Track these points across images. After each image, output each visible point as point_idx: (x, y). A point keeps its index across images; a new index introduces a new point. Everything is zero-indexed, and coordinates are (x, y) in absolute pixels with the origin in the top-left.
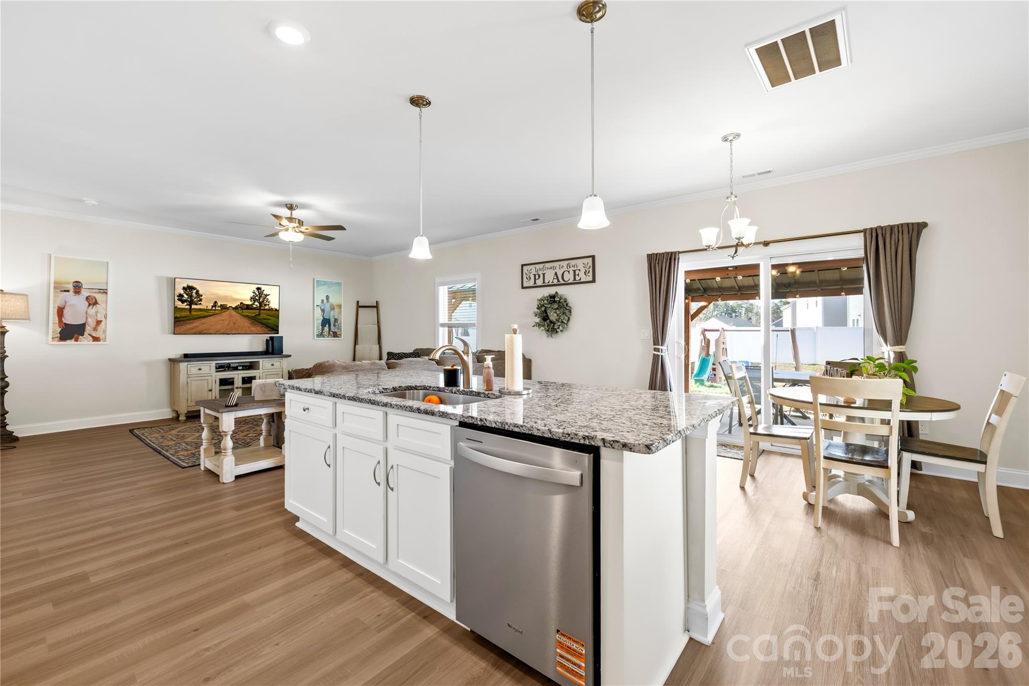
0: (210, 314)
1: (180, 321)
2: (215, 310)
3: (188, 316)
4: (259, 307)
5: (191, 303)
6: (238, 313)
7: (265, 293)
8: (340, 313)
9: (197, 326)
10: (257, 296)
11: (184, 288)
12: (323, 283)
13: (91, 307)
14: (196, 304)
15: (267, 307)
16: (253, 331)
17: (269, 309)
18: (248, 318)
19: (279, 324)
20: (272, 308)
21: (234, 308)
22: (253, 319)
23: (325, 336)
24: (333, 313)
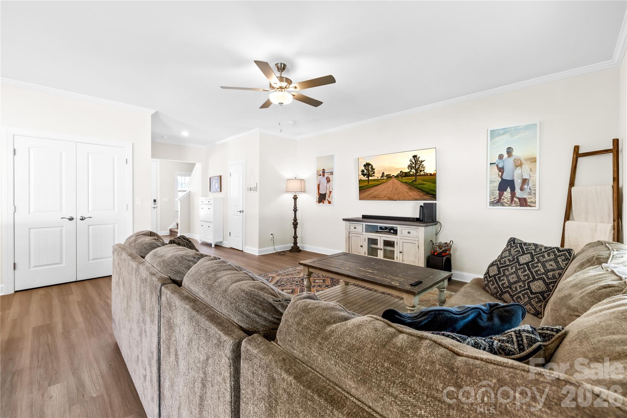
0: (380, 183)
1: (363, 189)
2: (383, 179)
3: (367, 186)
4: (416, 173)
5: (369, 176)
6: (399, 180)
7: (420, 159)
9: (373, 193)
10: (413, 163)
11: (365, 166)
13: (328, 183)
14: (372, 176)
15: (422, 173)
16: (411, 196)
17: (424, 174)
18: (407, 185)
19: (436, 189)
20: (428, 173)
21: (396, 177)
22: (411, 185)
23: (506, 205)
24: (520, 171)
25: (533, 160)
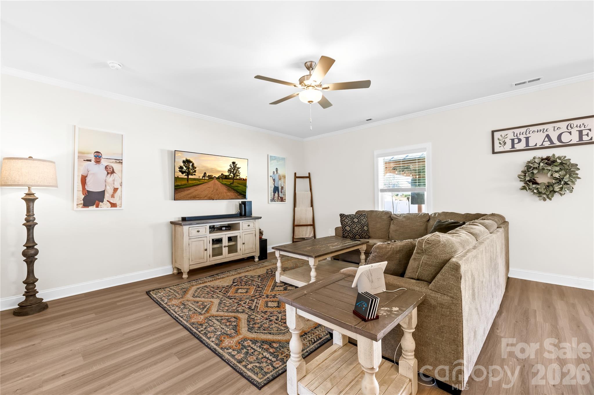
0: (201, 182)
1: (180, 188)
2: (205, 179)
3: (186, 185)
4: (234, 177)
5: (188, 174)
6: (220, 182)
7: (237, 166)
8: (284, 182)
9: (192, 193)
10: (232, 168)
11: (184, 162)
12: (274, 158)
13: (109, 175)
14: (192, 175)
15: (238, 177)
16: (228, 196)
17: (239, 179)
18: (226, 186)
19: (246, 191)
20: (242, 178)
21: (217, 178)
22: (229, 187)
23: (276, 201)
24: (280, 182)
25: (284, 177)
